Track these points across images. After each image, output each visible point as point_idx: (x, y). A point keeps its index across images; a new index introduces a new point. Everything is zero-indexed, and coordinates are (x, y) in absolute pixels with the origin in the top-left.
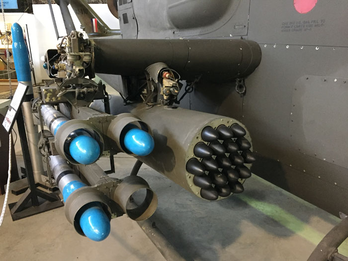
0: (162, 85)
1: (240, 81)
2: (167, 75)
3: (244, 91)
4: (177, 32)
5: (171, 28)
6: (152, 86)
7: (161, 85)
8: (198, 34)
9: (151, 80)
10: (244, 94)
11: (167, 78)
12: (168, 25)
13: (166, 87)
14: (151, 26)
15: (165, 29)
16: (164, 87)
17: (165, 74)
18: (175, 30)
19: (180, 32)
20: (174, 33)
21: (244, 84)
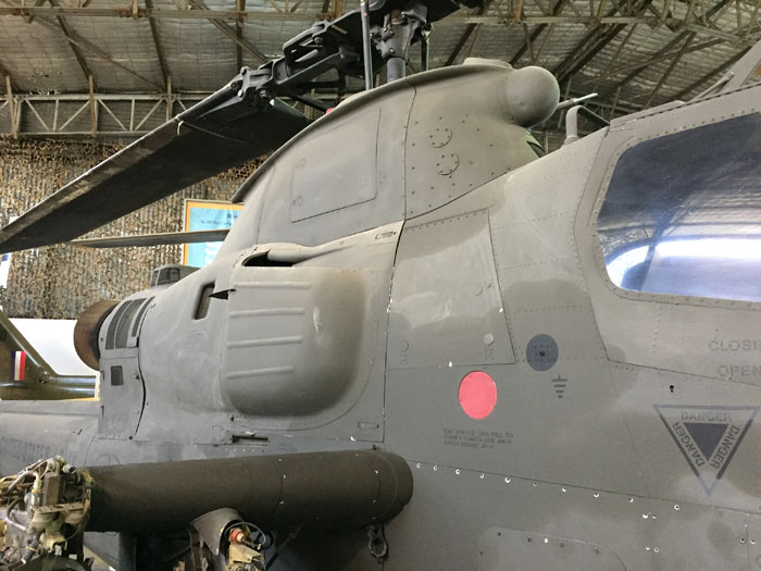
0: (227, 557)
1: (376, 531)
2: (240, 537)
3: (384, 553)
4: (240, 419)
5: (226, 410)
6: (204, 560)
7: (223, 557)
8: (286, 428)
9: (202, 545)
10: (386, 557)
11: (238, 542)
12: (222, 404)
13: (235, 562)
14: (179, 399)
15: (211, 410)
16: (231, 562)
17: (234, 534)
18: (236, 414)
19: (246, 420)
20: (232, 419)
21: (384, 535)
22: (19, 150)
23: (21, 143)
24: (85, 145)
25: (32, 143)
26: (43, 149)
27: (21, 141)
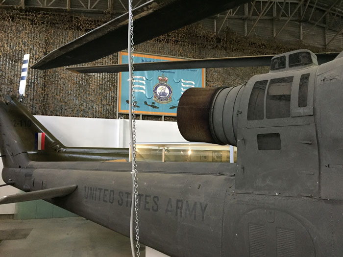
22: (24, 17)
23: (26, 12)
24: (62, 15)
25: (32, 12)
26: (39, 16)
27: (26, 11)
